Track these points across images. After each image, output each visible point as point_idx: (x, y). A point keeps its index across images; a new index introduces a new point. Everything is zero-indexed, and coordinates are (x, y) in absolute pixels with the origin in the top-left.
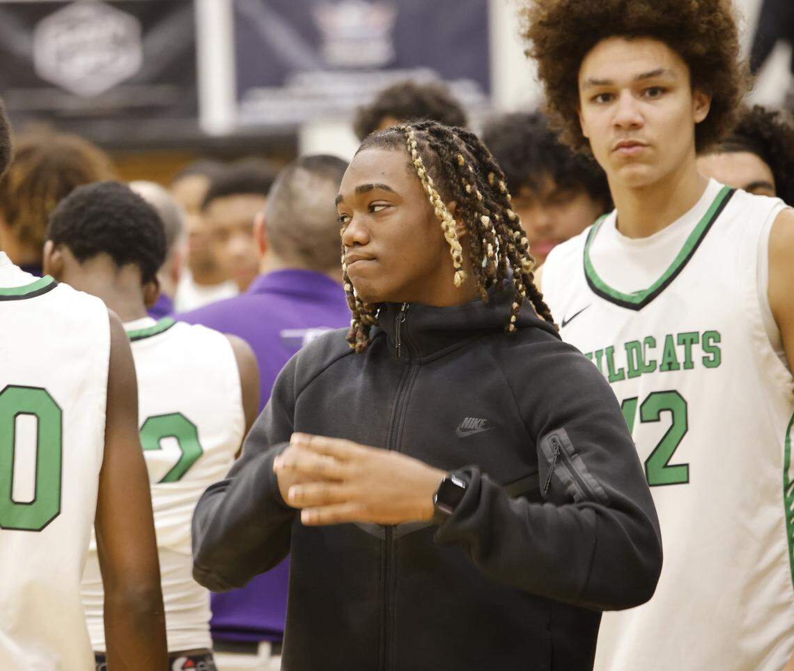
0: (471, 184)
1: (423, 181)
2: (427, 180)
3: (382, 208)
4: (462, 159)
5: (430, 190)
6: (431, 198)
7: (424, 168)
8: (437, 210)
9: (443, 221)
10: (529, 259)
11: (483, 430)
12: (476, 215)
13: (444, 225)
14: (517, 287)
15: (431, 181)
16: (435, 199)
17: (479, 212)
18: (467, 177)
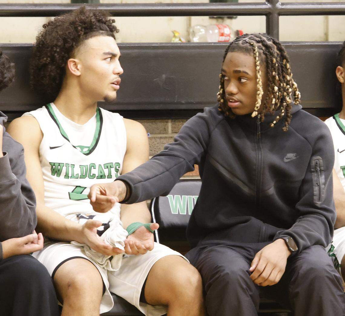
0: (275, 72)
1: (257, 72)
2: (259, 72)
3: (246, 80)
4: (275, 60)
5: (259, 76)
6: (258, 80)
7: (259, 66)
8: (258, 85)
9: (259, 90)
10: (290, 99)
11: (295, 158)
12: (273, 84)
13: (258, 92)
14: (281, 111)
15: (260, 72)
16: (259, 81)
17: (274, 84)
18: (275, 69)
